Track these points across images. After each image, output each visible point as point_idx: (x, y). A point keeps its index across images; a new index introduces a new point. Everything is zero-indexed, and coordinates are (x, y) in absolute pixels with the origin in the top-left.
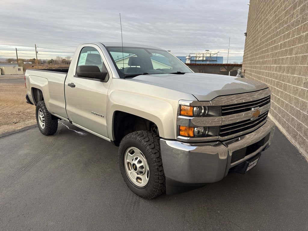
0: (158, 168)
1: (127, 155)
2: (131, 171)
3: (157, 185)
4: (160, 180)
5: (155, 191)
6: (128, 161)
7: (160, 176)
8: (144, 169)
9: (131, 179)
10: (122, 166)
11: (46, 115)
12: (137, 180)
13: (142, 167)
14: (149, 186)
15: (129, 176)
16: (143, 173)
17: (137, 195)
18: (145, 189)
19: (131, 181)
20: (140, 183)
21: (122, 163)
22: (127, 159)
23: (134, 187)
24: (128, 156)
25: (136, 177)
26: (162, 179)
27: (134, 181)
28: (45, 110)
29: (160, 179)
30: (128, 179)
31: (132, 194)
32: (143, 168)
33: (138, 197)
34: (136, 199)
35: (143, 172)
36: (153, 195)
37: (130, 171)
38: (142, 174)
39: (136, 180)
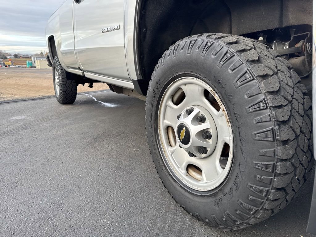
0: (273, 131)
1: (166, 106)
2: (172, 149)
3: (261, 191)
4: (280, 174)
5: (250, 210)
6: (167, 122)
7: (282, 160)
8: (210, 141)
9: (172, 167)
10: (154, 134)
11: (60, 73)
12: (187, 170)
13: (205, 135)
14: (227, 190)
15: (167, 159)
16: (206, 153)
17: (187, 210)
18: (212, 199)
19: (171, 171)
20: (198, 180)
21: (153, 129)
22: (164, 119)
23: (179, 188)
24: (168, 108)
25: (184, 165)
26: (286, 174)
27: (180, 172)
28: (60, 67)
29: (278, 171)
30: (164, 168)
31: (172, 207)
32: (209, 137)
33: (189, 217)
34: (184, 224)
35: (209, 150)
36: (241, 224)
37: (170, 149)
38: (204, 155)
39: (184, 171)
